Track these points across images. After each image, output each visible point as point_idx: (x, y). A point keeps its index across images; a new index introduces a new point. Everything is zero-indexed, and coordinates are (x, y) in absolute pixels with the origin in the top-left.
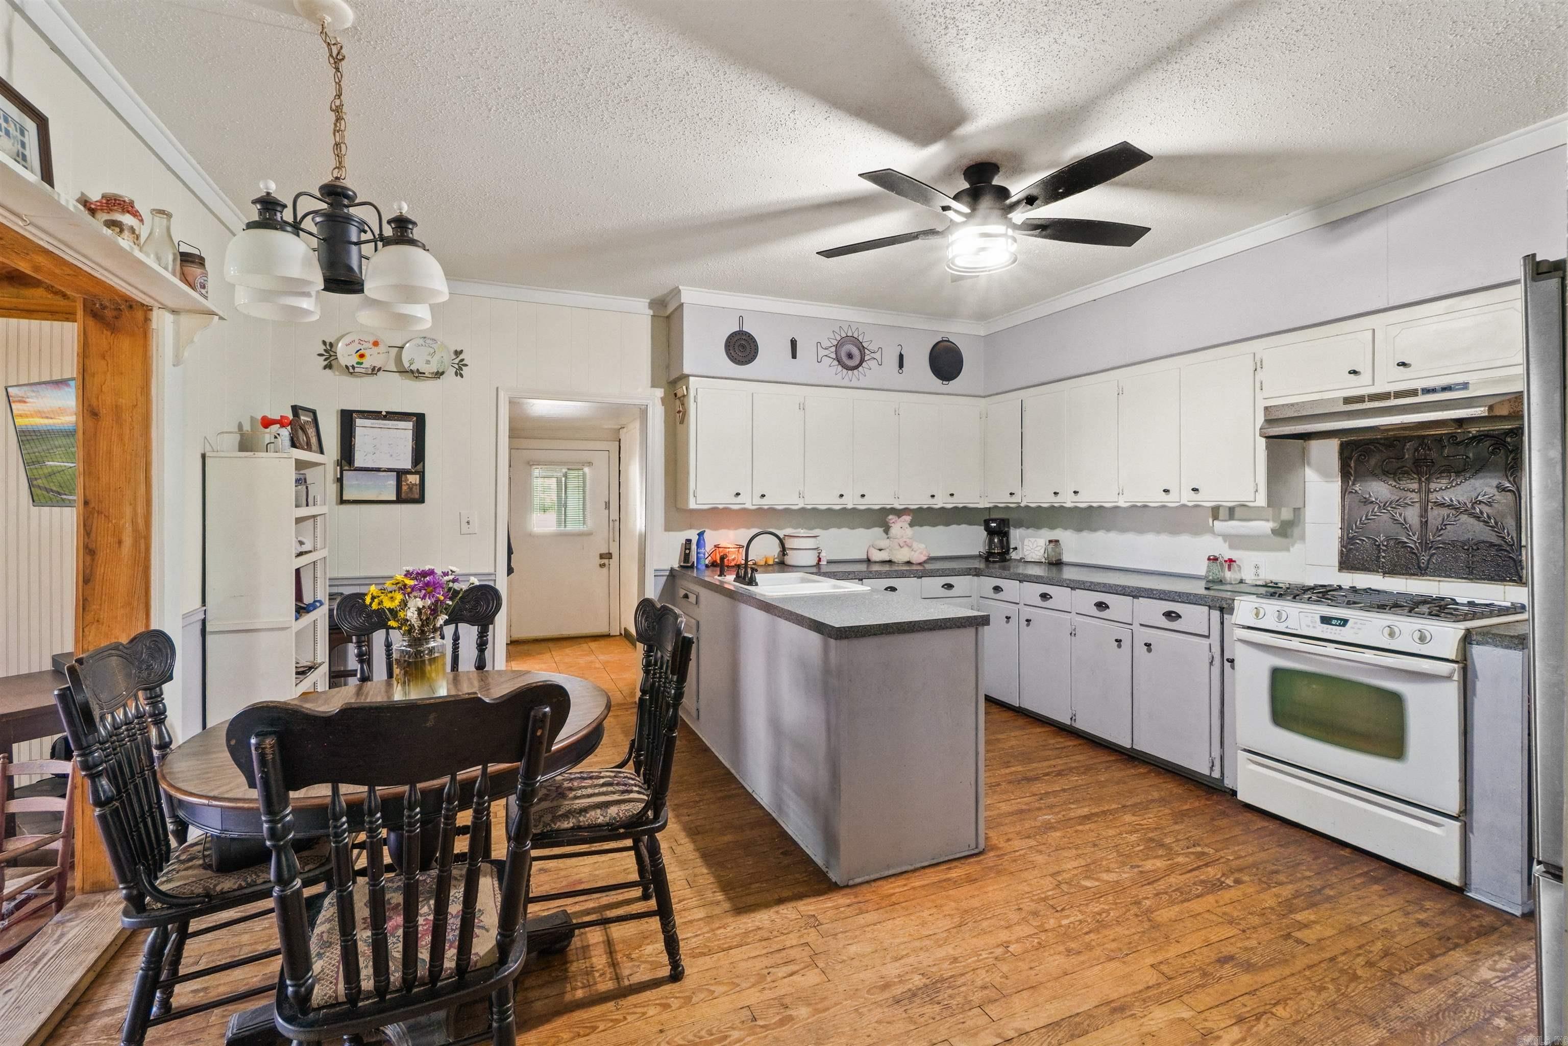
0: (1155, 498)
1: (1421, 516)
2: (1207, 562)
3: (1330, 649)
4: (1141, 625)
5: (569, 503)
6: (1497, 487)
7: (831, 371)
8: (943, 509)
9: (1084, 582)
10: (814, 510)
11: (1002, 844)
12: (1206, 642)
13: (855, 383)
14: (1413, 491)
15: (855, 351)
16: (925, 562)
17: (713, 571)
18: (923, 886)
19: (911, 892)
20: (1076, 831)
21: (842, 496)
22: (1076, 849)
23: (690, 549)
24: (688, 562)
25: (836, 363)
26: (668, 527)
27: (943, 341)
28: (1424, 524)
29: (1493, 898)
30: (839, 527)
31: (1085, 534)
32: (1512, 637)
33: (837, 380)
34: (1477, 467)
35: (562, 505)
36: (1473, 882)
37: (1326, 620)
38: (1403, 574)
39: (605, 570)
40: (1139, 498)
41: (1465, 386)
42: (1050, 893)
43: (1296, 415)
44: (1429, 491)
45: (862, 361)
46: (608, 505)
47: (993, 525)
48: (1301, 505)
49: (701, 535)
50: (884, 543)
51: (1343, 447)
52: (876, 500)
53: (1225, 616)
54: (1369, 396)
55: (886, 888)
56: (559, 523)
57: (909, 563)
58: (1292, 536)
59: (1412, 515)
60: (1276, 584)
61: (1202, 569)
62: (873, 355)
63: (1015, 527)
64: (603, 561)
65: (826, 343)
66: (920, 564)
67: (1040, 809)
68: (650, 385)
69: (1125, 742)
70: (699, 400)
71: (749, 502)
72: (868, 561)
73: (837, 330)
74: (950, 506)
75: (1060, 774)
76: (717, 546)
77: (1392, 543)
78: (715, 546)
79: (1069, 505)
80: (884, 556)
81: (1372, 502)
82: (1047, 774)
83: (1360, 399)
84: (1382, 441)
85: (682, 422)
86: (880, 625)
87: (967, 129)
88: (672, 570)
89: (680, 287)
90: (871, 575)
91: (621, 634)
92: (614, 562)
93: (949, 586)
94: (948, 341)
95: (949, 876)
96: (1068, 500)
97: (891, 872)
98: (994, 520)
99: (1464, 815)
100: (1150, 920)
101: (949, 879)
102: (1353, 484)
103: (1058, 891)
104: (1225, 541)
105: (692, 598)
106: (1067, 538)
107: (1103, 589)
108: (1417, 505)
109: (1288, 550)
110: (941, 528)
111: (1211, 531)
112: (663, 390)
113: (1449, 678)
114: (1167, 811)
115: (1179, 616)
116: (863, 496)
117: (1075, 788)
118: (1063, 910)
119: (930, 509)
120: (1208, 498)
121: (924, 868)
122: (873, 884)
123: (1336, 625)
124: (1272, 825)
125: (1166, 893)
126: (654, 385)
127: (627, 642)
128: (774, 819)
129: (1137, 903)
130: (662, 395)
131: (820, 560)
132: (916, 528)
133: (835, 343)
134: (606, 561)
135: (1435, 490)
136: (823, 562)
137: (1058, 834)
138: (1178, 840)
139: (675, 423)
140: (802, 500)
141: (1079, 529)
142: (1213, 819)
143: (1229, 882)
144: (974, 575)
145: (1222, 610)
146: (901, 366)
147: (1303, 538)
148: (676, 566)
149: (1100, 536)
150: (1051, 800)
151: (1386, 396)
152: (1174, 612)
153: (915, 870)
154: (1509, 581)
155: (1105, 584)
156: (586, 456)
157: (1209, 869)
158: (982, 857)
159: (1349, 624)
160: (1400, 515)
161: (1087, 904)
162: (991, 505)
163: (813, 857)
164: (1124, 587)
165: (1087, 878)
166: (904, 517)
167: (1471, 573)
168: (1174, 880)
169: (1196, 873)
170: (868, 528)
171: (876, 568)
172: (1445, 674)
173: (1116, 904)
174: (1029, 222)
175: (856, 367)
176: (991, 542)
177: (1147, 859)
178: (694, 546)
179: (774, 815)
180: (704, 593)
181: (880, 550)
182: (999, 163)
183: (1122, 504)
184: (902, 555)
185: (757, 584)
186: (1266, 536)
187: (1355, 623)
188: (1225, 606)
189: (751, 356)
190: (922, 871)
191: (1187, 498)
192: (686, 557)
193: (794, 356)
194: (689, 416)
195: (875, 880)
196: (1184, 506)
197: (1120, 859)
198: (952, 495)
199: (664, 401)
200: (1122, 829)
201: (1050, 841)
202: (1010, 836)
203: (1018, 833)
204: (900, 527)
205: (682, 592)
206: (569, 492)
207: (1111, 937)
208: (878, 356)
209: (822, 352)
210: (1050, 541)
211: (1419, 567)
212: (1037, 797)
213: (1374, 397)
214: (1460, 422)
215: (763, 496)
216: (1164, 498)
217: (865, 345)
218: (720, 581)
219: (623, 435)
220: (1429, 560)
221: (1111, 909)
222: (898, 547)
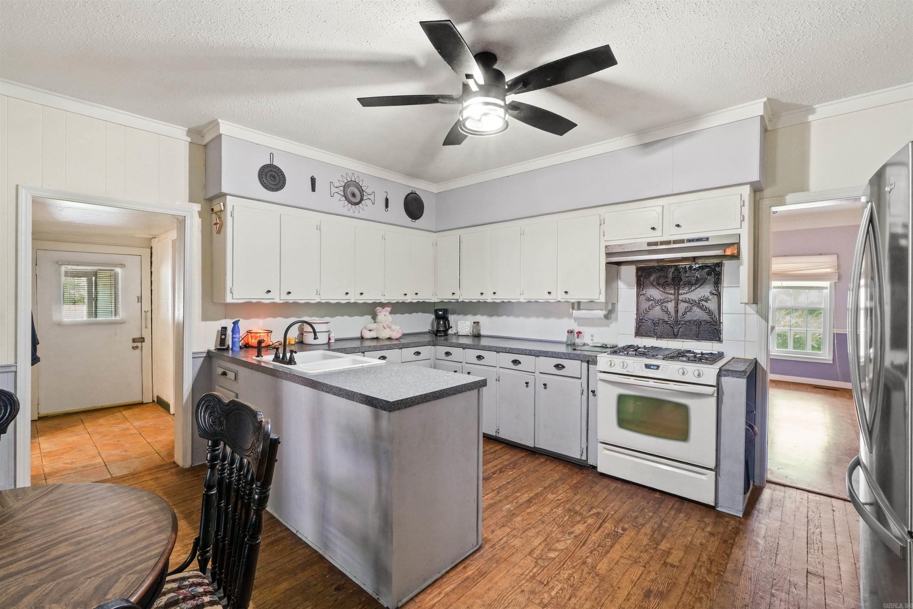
0: (543, 297)
1: (675, 307)
2: (567, 333)
3: (651, 383)
4: (540, 373)
5: (100, 297)
6: (710, 293)
7: (341, 204)
8: (411, 303)
9: (505, 348)
10: (328, 304)
11: (491, 537)
12: (579, 381)
13: (356, 215)
14: (672, 294)
15: (357, 192)
16: (400, 338)
17: (245, 351)
18: (453, 590)
19: (446, 599)
20: (528, 513)
21: (347, 293)
22: (534, 528)
23: (225, 335)
24: (224, 345)
25: (344, 198)
26: (205, 317)
27: (412, 193)
28: (677, 311)
29: (729, 509)
30: (342, 315)
31: (495, 318)
32: (741, 372)
33: (345, 211)
34: (699, 282)
35: (93, 300)
36: (719, 502)
37: (648, 366)
38: (666, 338)
39: (138, 352)
40: (533, 297)
41: (707, 239)
42: (535, 570)
43: (622, 251)
44: (678, 294)
45: (362, 200)
46: (140, 299)
47: (440, 313)
48: (616, 302)
49: (235, 323)
50: (373, 326)
51: (638, 269)
52: (370, 297)
53: (590, 366)
54: (660, 242)
55: (427, 600)
56: (90, 314)
57: (390, 339)
58: (611, 319)
59: (671, 306)
60: (606, 345)
61: (564, 338)
62: (369, 196)
63: (451, 314)
64: (135, 344)
65: (337, 184)
66: (397, 339)
67: (500, 501)
68: (188, 200)
69: (530, 444)
70: (235, 215)
71: (277, 297)
72: (362, 338)
73: (345, 175)
74: (415, 301)
75: (501, 471)
76: (249, 332)
77: (661, 321)
78: (247, 332)
79: (489, 300)
80: (373, 334)
81: (652, 300)
82: (494, 473)
83: (656, 244)
84: (657, 268)
85: (219, 232)
86: (421, 395)
87: (492, 16)
88: (209, 352)
89: (219, 120)
90: (370, 349)
91: (154, 401)
92: (146, 345)
93: (418, 353)
94: (416, 193)
95: (466, 575)
96: (489, 298)
97: (427, 584)
98: (440, 310)
99: (717, 469)
100: (597, 575)
101: (468, 578)
102: (642, 290)
103: (538, 567)
104: (575, 321)
105: (231, 375)
106: (482, 319)
107: (518, 352)
108: (673, 301)
109: (609, 326)
110: (407, 315)
111: (570, 316)
112: (200, 205)
113: (712, 395)
114: (568, 487)
115: (564, 367)
116: (362, 294)
117: (514, 480)
118: (548, 583)
119: (403, 303)
120: (573, 297)
121: (447, 572)
122: (417, 600)
123: (653, 369)
124: (619, 485)
125: (595, 550)
126: (192, 200)
127: (160, 407)
128: (320, 555)
129: (584, 563)
130: (200, 209)
131: (329, 339)
132: (392, 315)
133: (343, 184)
134: (139, 344)
135: (681, 294)
136: (332, 341)
137: (519, 519)
138: (582, 507)
139: (211, 234)
140: (318, 296)
141: (491, 315)
142: (591, 487)
143: (620, 531)
144: (432, 346)
145: (588, 362)
146: (387, 206)
147: (616, 320)
148: (212, 348)
149: (504, 319)
150: (504, 492)
151: (668, 243)
152: (560, 365)
153: (442, 577)
154: (715, 341)
155: (519, 349)
156: (118, 259)
157: (607, 524)
158: (482, 551)
159: (660, 368)
160: (665, 307)
161: (559, 573)
162: (439, 301)
163: (362, 586)
164: (530, 351)
165: (550, 550)
166: (386, 308)
167: (698, 337)
168: (594, 538)
169: (602, 529)
170: (362, 316)
171: (367, 344)
172: (711, 394)
173: (574, 567)
174: (513, 104)
175: (358, 204)
176: (438, 324)
177: (574, 525)
178: (229, 332)
179: (320, 552)
180: (243, 372)
181: (370, 331)
182: (498, 55)
183: (522, 300)
184: (385, 334)
185: (295, 363)
186: (600, 319)
187: (664, 368)
188: (591, 360)
189: (280, 185)
190: (448, 575)
191: (561, 297)
192: (222, 342)
193: (313, 190)
194: (226, 227)
195: (417, 596)
196: (559, 301)
197: (560, 529)
198: (417, 294)
199: (201, 214)
200: (551, 505)
201: (517, 525)
202: (493, 527)
203: (496, 524)
204: (384, 315)
205: (220, 371)
206: (100, 288)
207: (584, 597)
208: (371, 197)
209: (334, 190)
210: (474, 323)
211: (674, 334)
212: (495, 492)
213: (662, 243)
214: (694, 259)
215: (289, 293)
216: (548, 297)
217: (364, 188)
218: (259, 361)
219: (154, 243)
220: (678, 330)
221: (573, 573)
222: (383, 328)
